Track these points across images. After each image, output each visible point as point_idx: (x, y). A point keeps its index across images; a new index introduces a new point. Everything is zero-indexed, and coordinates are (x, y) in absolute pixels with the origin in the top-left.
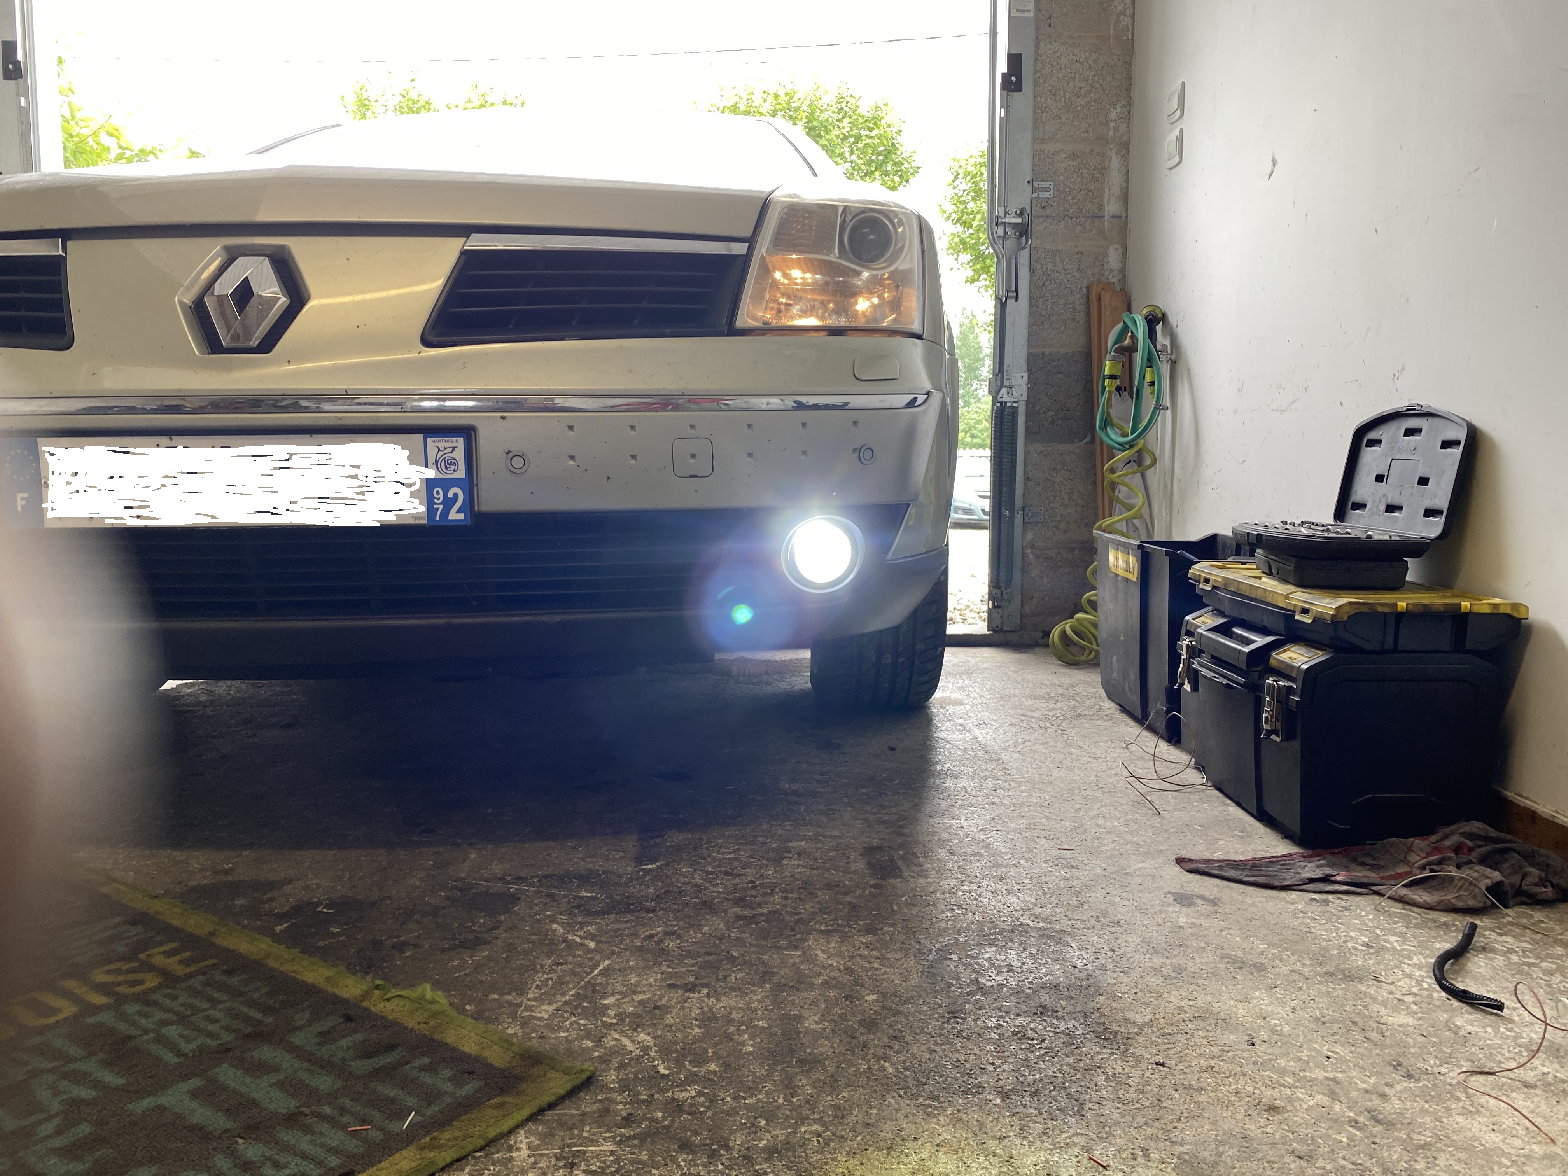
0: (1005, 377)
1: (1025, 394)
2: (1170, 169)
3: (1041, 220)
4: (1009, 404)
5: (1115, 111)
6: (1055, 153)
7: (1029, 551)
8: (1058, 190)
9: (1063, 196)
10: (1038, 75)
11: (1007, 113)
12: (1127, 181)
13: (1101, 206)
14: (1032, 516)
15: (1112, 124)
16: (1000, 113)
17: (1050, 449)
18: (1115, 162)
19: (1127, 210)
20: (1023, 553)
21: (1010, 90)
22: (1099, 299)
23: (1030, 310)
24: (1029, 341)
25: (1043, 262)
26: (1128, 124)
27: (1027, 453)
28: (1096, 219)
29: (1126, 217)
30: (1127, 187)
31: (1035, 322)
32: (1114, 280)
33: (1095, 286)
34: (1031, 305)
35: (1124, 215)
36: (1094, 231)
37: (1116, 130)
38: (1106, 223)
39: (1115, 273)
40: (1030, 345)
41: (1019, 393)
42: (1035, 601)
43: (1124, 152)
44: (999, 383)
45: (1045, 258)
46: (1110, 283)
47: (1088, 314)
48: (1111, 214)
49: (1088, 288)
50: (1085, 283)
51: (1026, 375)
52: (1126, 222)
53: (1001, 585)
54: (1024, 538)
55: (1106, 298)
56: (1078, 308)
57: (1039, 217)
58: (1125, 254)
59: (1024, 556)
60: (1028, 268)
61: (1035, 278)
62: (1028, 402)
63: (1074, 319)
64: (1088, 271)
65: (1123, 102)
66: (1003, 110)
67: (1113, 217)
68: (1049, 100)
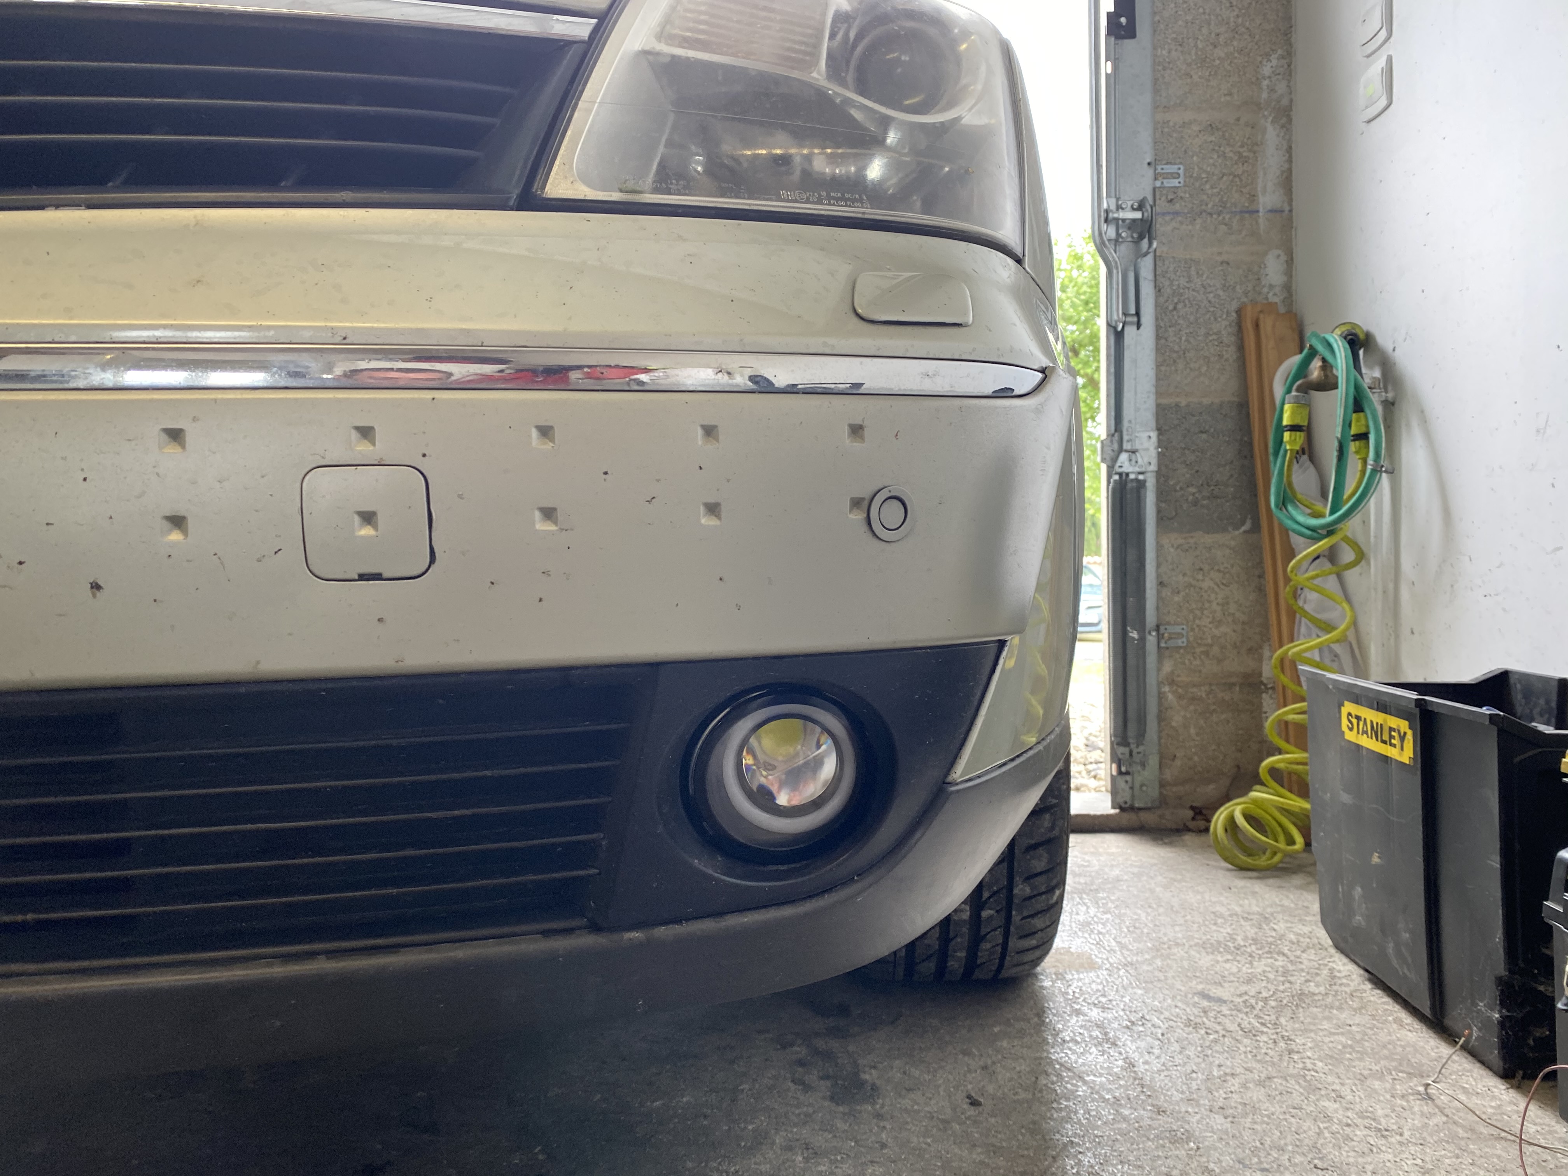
0: (1125, 438)
1: (1154, 462)
2: (1369, 122)
3: (1168, 218)
4: (1132, 476)
5: (1269, 64)
6: (1184, 125)
7: (1166, 689)
8: (1191, 176)
9: (1197, 184)
10: (1157, 18)
11: (1115, 67)
12: (1290, 160)
13: (1253, 197)
14: (1170, 638)
15: (1265, 83)
16: (1106, 67)
17: (1192, 541)
18: (1272, 135)
19: (1290, 201)
20: (1160, 693)
21: (1119, 37)
22: (1257, 326)
23: (1157, 344)
24: (1157, 387)
25: (1173, 276)
26: (1289, 81)
27: (1159, 547)
28: (1247, 215)
29: (1291, 211)
30: (1290, 170)
31: (1165, 361)
32: (1276, 300)
33: (1249, 308)
34: (1158, 337)
35: (1287, 208)
36: (1244, 233)
37: (1272, 90)
38: (1261, 221)
39: (1277, 290)
40: (1159, 394)
41: (1146, 460)
42: (1178, 763)
43: (1284, 120)
44: (1116, 446)
45: (1175, 272)
46: (1271, 304)
47: (1241, 348)
48: (1269, 208)
49: (1239, 312)
50: (1234, 305)
51: (1154, 435)
52: (1290, 219)
53: (1131, 741)
54: (1159, 670)
55: (1267, 324)
56: (1225, 340)
57: (1164, 214)
58: (1290, 262)
59: (1161, 696)
60: (1152, 285)
61: (1162, 300)
62: (1159, 474)
63: (1220, 356)
64: (1238, 287)
65: (1280, 52)
66: (1109, 63)
67: (1271, 211)
68: (1173, 53)
